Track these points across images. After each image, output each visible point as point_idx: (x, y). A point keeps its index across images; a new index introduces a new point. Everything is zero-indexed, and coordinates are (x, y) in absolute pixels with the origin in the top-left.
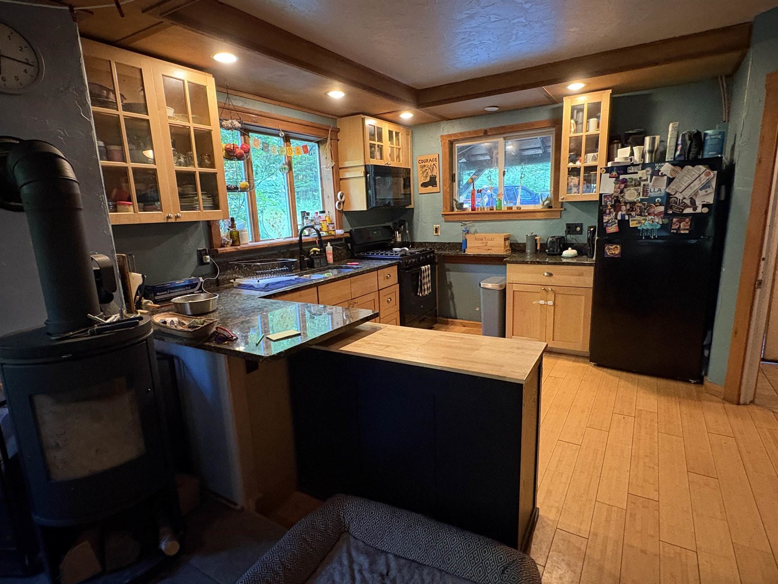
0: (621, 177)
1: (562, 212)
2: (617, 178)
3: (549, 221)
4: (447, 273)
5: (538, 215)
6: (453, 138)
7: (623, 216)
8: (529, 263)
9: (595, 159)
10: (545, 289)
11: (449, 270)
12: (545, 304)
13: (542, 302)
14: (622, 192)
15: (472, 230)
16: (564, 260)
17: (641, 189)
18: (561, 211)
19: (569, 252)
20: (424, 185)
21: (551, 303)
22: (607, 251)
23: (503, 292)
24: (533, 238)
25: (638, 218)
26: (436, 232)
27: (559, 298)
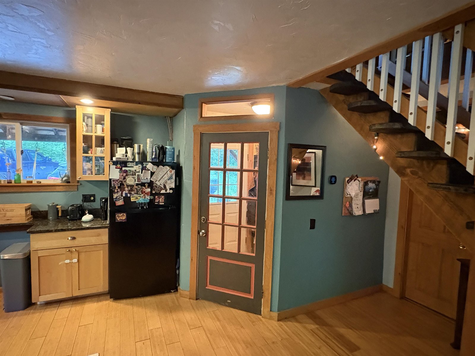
0: (124, 169)
1: (79, 186)
2: (121, 169)
3: (67, 193)
5: (58, 189)
7: (126, 194)
8: (54, 231)
9: (102, 152)
10: (69, 251)
12: (70, 263)
13: (67, 261)
14: (124, 178)
16: (84, 225)
17: (136, 177)
18: (78, 185)
21: (75, 260)
22: (117, 218)
24: (55, 208)
25: (136, 195)
27: (82, 256)
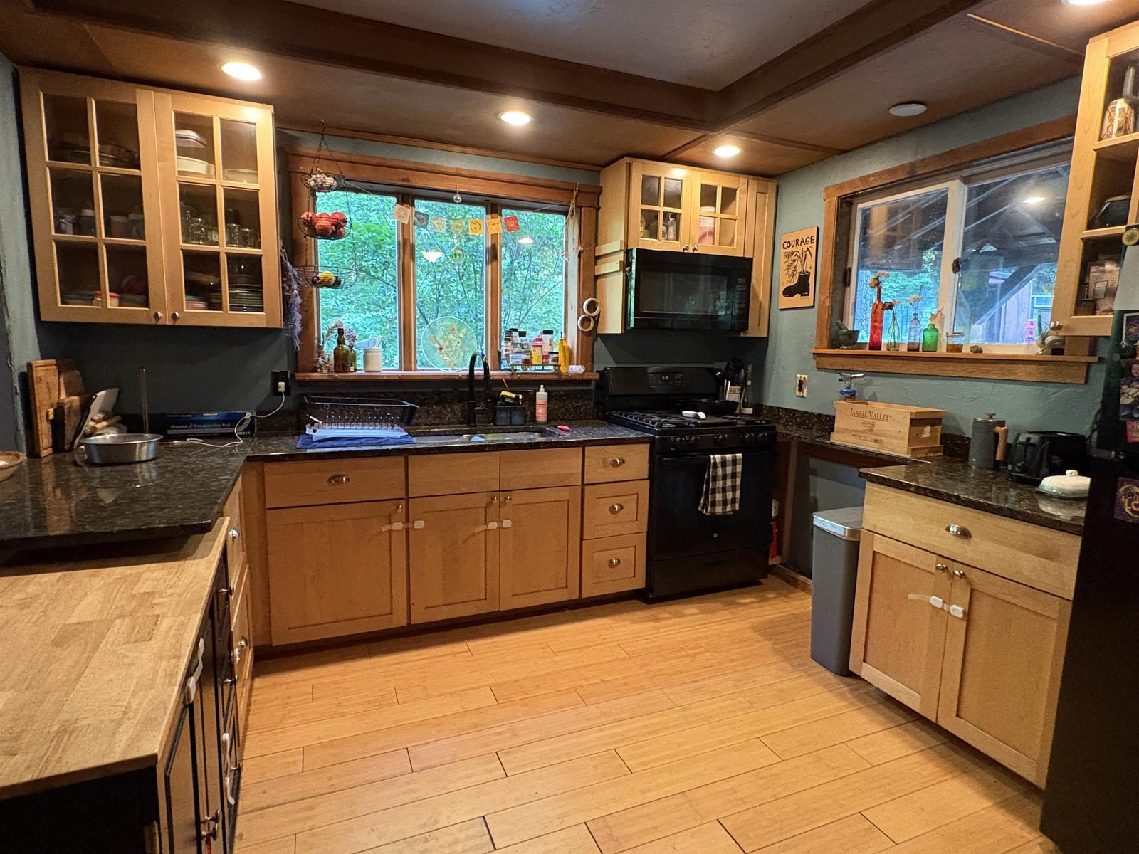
1: (1094, 368)
3: (1050, 389)
4: (811, 477)
5: (1021, 372)
6: (847, 191)
10: (963, 576)
11: (815, 473)
12: (942, 609)
13: (936, 601)
15: (868, 392)
18: (1089, 365)
19: (1066, 482)
20: (789, 292)
21: (957, 610)
22: (1125, 500)
23: (854, 547)
24: (990, 429)
26: (800, 389)
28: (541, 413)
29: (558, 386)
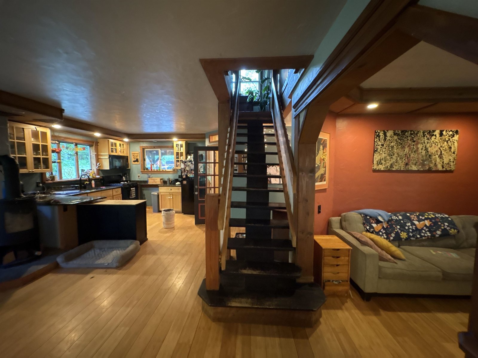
0: (185, 164)
1: (177, 172)
2: (184, 164)
3: (174, 174)
4: (143, 191)
5: (171, 173)
6: (144, 148)
7: (186, 174)
8: (167, 186)
9: (183, 158)
10: (170, 194)
11: (144, 190)
13: (169, 197)
14: (185, 168)
15: (151, 176)
16: (177, 185)
17: (189, 167)
19: (178, 183)
20: (134, 161)
21: (171, 198)
23: (158, 196)
24: (169, 179)
25: (189, 174)
26: (139, 177)
27: (174, 196)
28: (93, 186)
29: (96, 180)
